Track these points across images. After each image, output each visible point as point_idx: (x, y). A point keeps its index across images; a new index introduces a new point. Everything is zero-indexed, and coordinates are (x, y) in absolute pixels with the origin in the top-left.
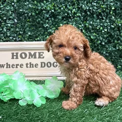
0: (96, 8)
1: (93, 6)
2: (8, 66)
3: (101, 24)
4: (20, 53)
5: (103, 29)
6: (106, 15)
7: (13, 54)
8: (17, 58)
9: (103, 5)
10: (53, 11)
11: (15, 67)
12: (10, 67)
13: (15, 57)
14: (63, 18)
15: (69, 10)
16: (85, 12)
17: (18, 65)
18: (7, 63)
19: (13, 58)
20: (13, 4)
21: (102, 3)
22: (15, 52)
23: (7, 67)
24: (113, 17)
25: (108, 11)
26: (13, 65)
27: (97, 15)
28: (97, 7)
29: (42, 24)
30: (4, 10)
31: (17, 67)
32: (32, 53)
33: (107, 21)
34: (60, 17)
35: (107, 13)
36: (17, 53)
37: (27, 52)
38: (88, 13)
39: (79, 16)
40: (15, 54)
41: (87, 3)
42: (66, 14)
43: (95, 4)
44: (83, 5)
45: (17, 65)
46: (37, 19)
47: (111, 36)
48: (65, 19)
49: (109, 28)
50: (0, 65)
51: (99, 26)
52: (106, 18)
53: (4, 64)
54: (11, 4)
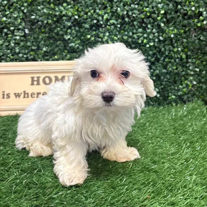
0: (137, 12)
2: (26, 95)
3: (145, 35)
4: (42, 76)
5: (148, 42)
7: (33, 78)
8: (38, 84)
9: (147, 7)
10: (77, 17)
11: (36, 96)
12: (28, 97)
13: (35, 83)
14: (92, 26)
15: (99, 15)
16: (123, 18)
17: (40, 93)
18: (24, 92)
19: (32, 84)
20: (23, 8)
21: (146, 5)
22: (36, 76)
23: (24, 97)
24: (162, 25)
25: (155, 16)
26: (33, 94)
27: (139, 22)
28: (139, 10)
29: (63, 35)
30: (10, 18)
31: (38, 97)
32: (60, 76)
33: (154, 30)
34: (87, 26)
35: (153, 19)
36: (38, 78)
37: (52, 76)
38: (127, 19)
39: (113, 24)
40: (35, 79)
41: (124, 6)
42: (95, 21)
43: (136, 6)
44: (119, 9)
45: (38, 94)
46: (55, 28)
47: (160, 51)
48: (94, 28)
49: (157, 40)
50: (15, 94)
51: (142, 38)
52: (152, 26)
53: (20, 92)
54: (20, 8)
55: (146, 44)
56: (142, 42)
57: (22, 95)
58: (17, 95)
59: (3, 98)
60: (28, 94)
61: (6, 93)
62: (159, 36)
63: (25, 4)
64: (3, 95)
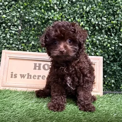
1: (102, 21)
2: (29, 76)
3: (109, 41)
5: (111, 46)
6: (115, 31)
7: (35, 64)
8: (39, 69)
11: (37, 77)
12: (31, 78)
13: (37, 68)
16: (94, 26)
18: (28, 74)
19: (35, 69)
20: (19, 10)
21: (113, 19)
23: (28, 78)
25: (118, 28)
26: (34, 76)
27: (105, 31)
28: (106, 22)
31: (38, 79)
33: (116, 38)
35: (116, 30)
36: (40, 64)
38: (97, 28)
39: (87, 30)
40: (38, 65)
41: (97, 17)
43: (105, 19)
44: (92, 19)
45: (39, 76)
46: (42, 28)
47: (118, 54)
49: (117, 46)
50: (21, 75)
51: (106, 43)
52: (115, 35)
53: (25, 74)
54: (17, 10)
55: (109, 47)
56: (107, 45)
57: (26, 76)
58: (22, 76)
59: (12, 77)
60: (31, 76)
61: (14, 74)
62: (119, 42)
63: (22, 7)
64: (12, 75)
